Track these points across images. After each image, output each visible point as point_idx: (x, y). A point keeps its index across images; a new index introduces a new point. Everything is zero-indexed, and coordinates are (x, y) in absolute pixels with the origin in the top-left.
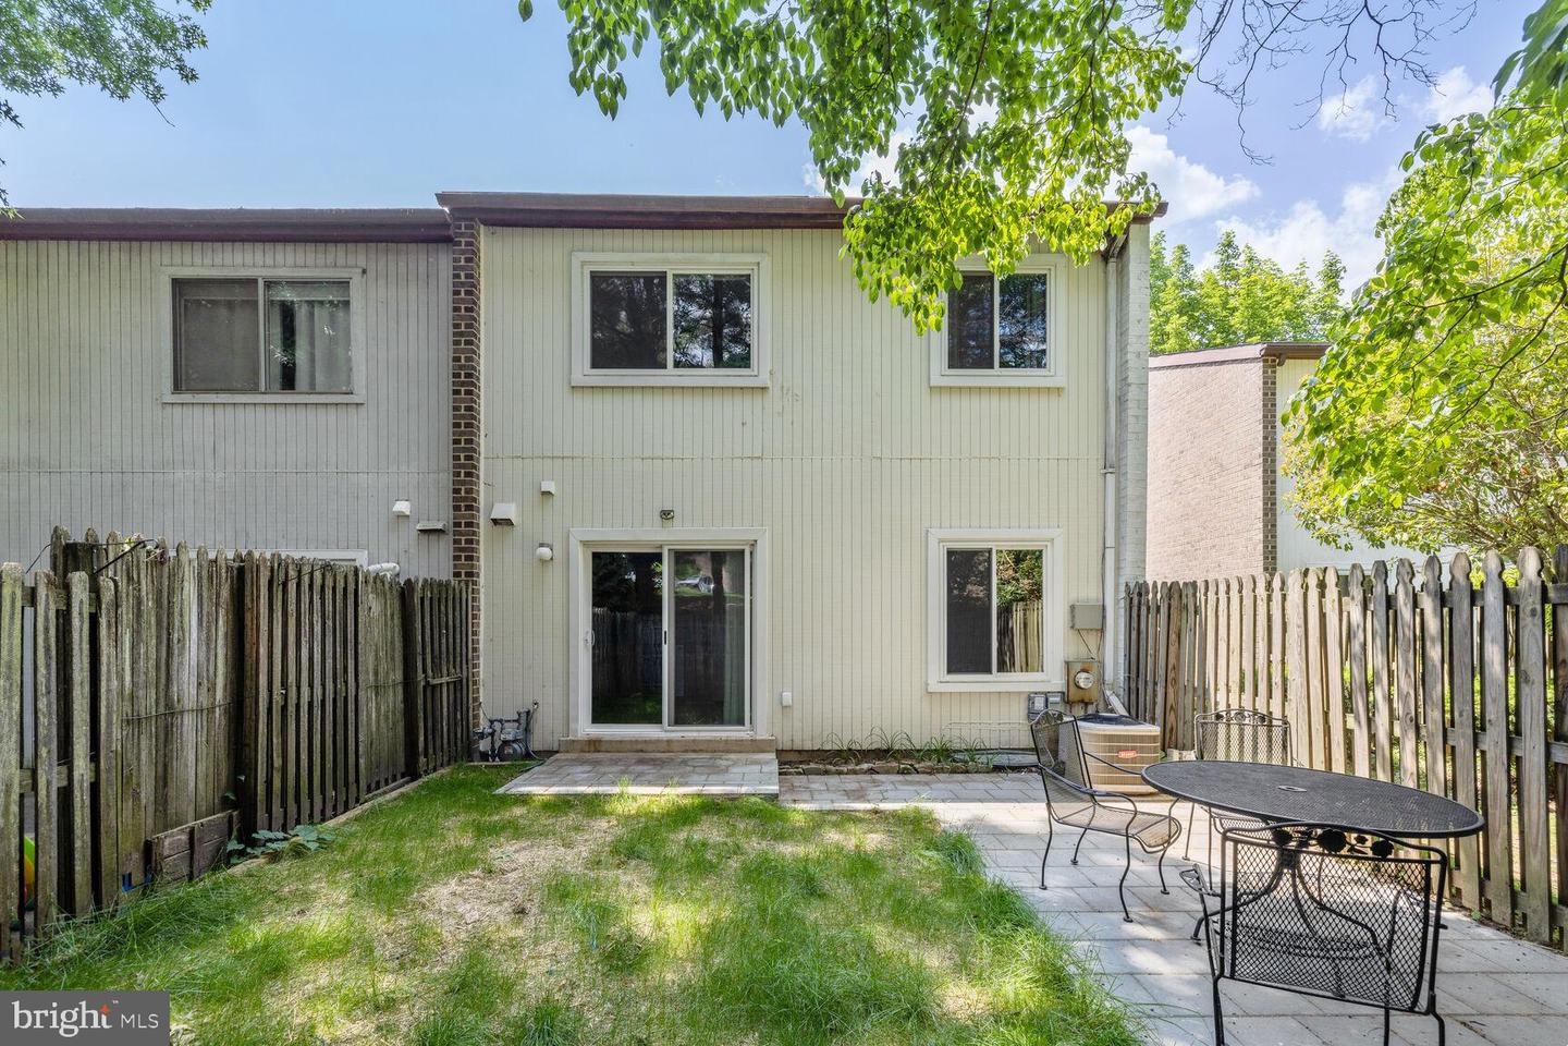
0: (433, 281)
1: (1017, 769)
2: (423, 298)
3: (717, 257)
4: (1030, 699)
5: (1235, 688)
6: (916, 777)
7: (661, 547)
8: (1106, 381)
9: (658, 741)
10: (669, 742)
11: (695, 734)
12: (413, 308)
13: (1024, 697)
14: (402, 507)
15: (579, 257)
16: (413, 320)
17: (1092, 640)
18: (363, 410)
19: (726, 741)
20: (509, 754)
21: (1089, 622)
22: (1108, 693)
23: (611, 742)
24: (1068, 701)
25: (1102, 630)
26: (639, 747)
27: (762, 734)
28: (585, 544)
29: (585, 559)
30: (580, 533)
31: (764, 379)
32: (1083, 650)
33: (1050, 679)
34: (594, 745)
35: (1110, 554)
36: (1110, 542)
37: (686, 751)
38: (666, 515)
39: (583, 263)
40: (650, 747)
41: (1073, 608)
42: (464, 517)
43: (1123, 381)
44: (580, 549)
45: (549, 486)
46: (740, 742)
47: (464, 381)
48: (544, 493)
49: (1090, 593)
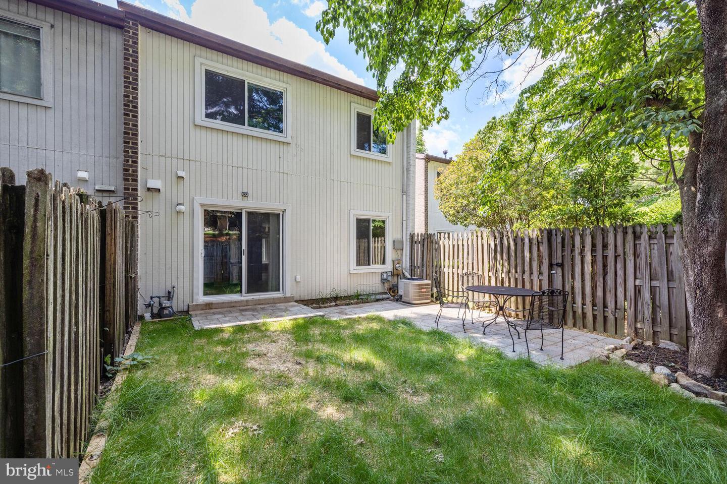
0: (105, 48)
1: (383, 300)
2: (98, 54)
3: (268, 80)
4: (382, 274)
5: (451, 267)
6: (352, 306)
7: (241, 209)
8: (403, 162)
9: (242, 301)
10: (247, 301)
11: (258, 297)
12: (91, 58)
13: (380, 274)
14: (82, 174)
15: (198, 61)
16: (91, 67)
17: (399, 252)
18: (50, 113)
19: (274, 299)
20: (166, 314)
21: (398, 246)
22: (404, 271)
23: (217, 303)
24: (393, 275)
25: (402, 250)
26: (233, 305)
27: (288, 295)
28: (202, 205)
29: (201, 212)
30: (199, 200)
31: (288, 140)
32: (397, 256)
33: (388, 267)
34: (209, 306)
35: (404, 223)
36: (404, 219)
37: (255, 305)
38: (245, 195)
39: (201, 64)
40: (238, 305)
41: (394, 241)
42: (131, 185)
43: (408, 163)
44: (200, 207)
45: (180, 174)
46: (279, 299)
47: (130, 109)
48: (179, 177)
49: (398, 236)
